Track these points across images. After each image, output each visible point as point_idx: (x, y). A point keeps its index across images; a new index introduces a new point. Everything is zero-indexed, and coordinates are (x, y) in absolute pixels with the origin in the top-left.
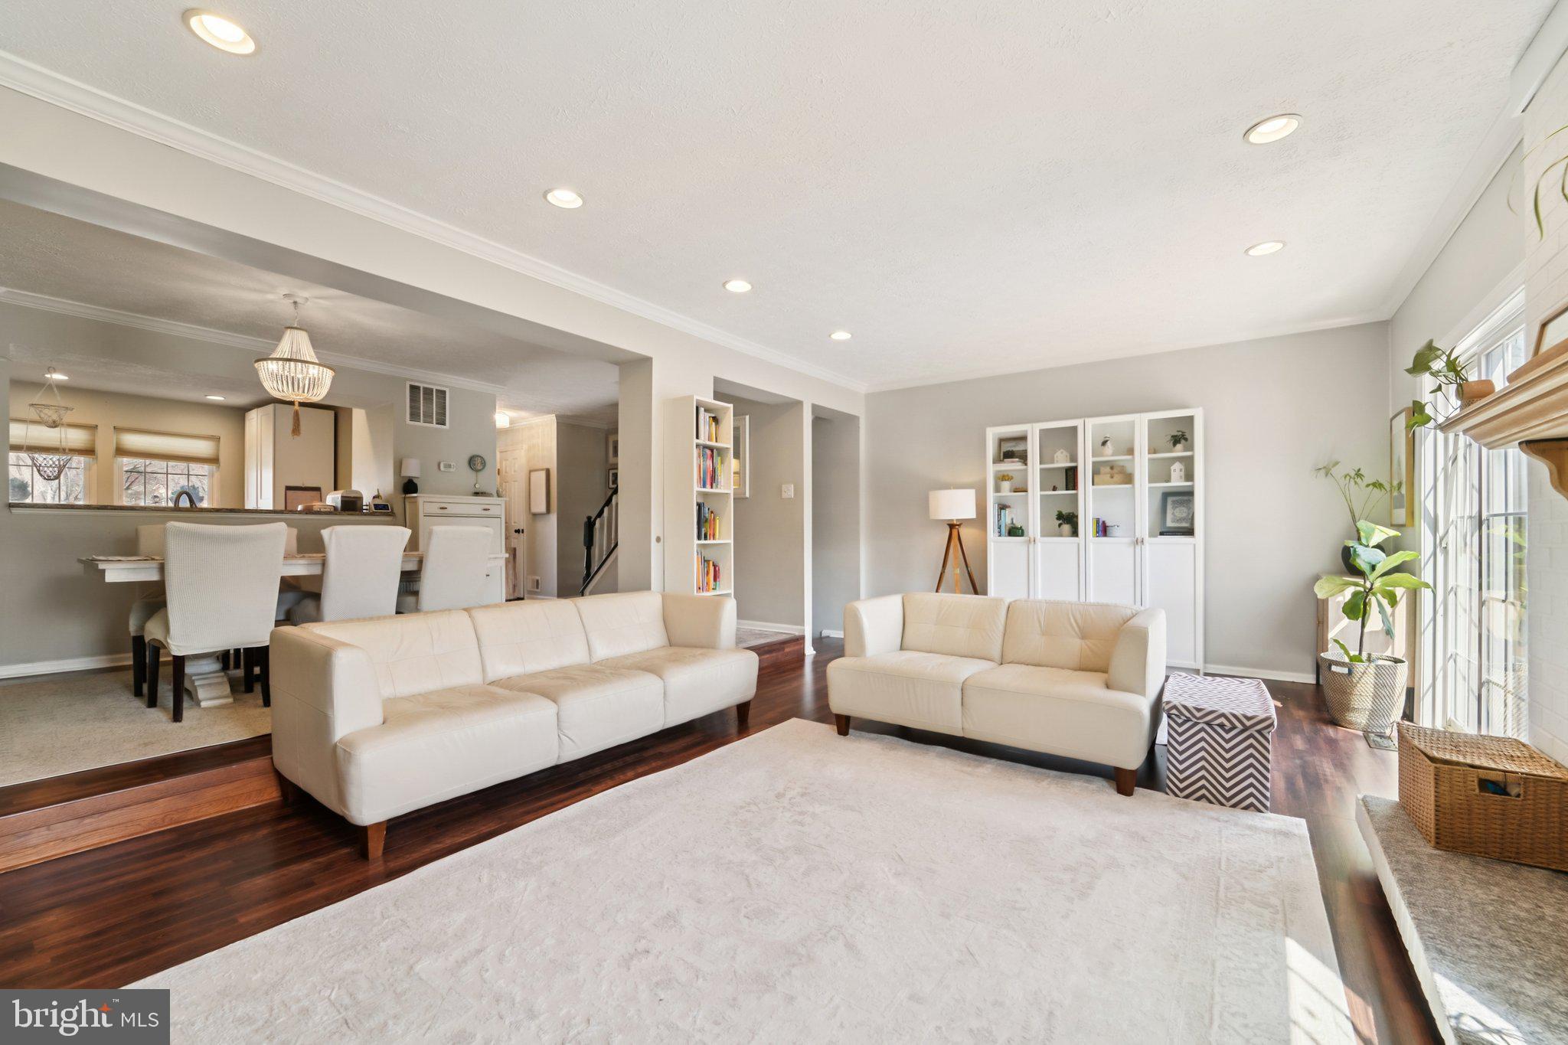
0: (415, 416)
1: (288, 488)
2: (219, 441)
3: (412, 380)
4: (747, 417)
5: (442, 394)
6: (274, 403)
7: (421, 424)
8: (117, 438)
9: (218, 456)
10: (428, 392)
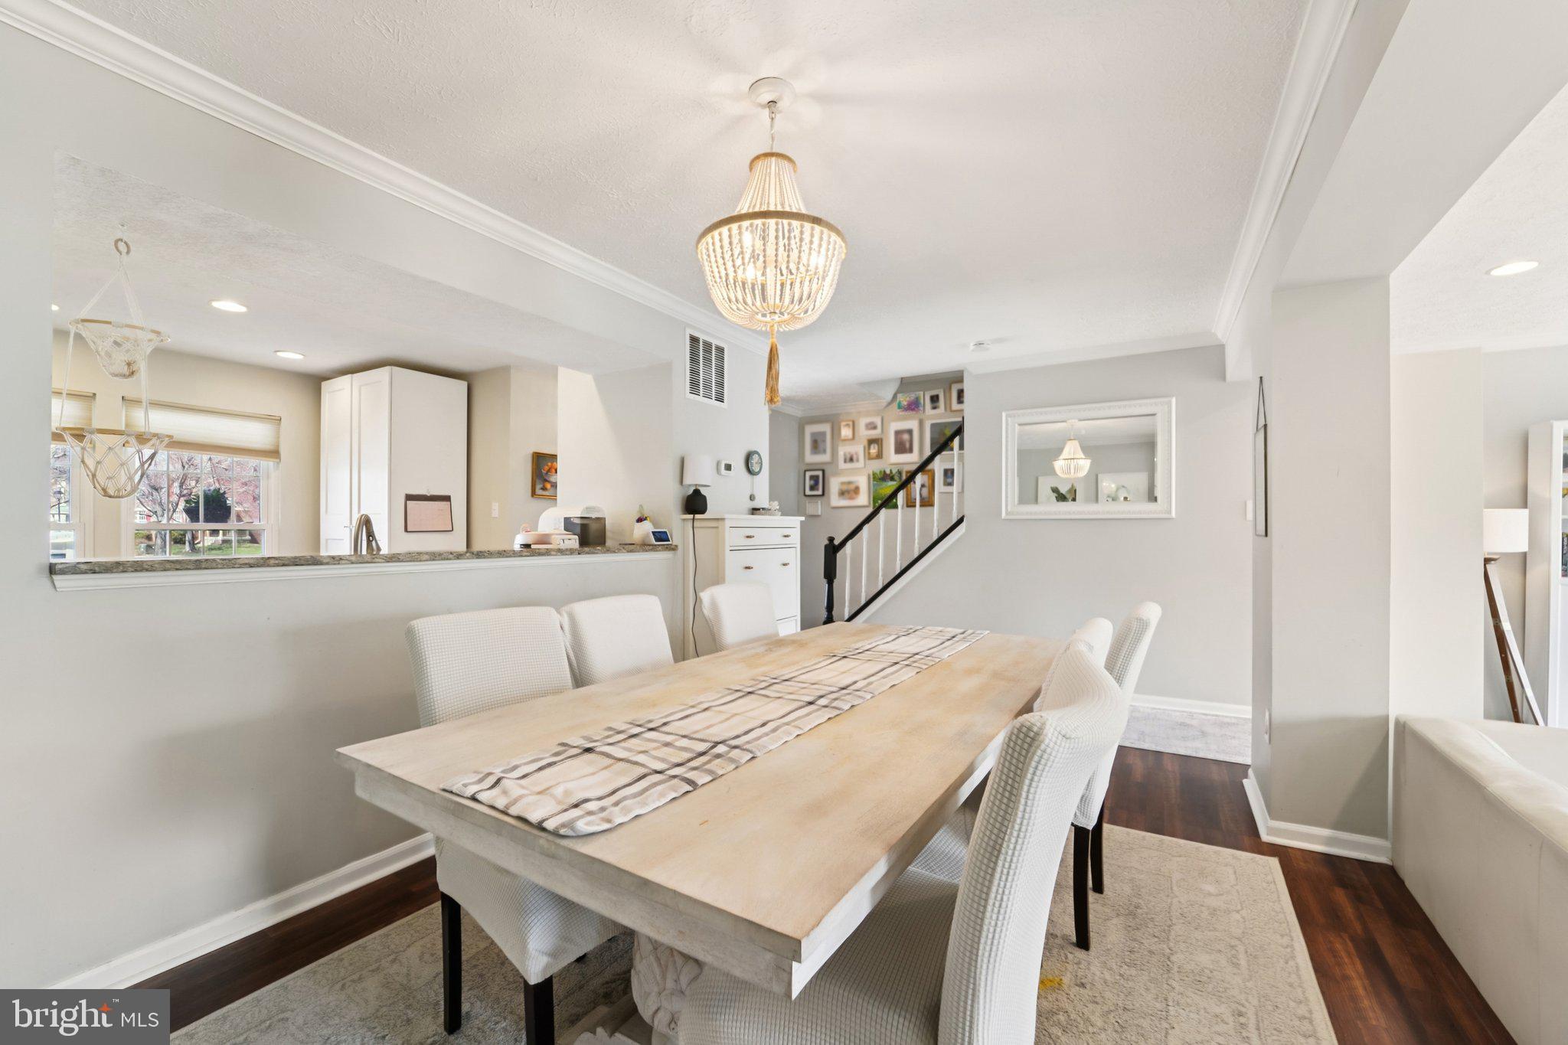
0: (694, 386)
1: (410, 497)
2: (279, 424)
3: (694, 328)
4: (1174, 400)
5: (721, 350)
6: (390, 365)
7: (700, 399)
8: (126, 416)
9: (278, 446)
10: (708, 346)
